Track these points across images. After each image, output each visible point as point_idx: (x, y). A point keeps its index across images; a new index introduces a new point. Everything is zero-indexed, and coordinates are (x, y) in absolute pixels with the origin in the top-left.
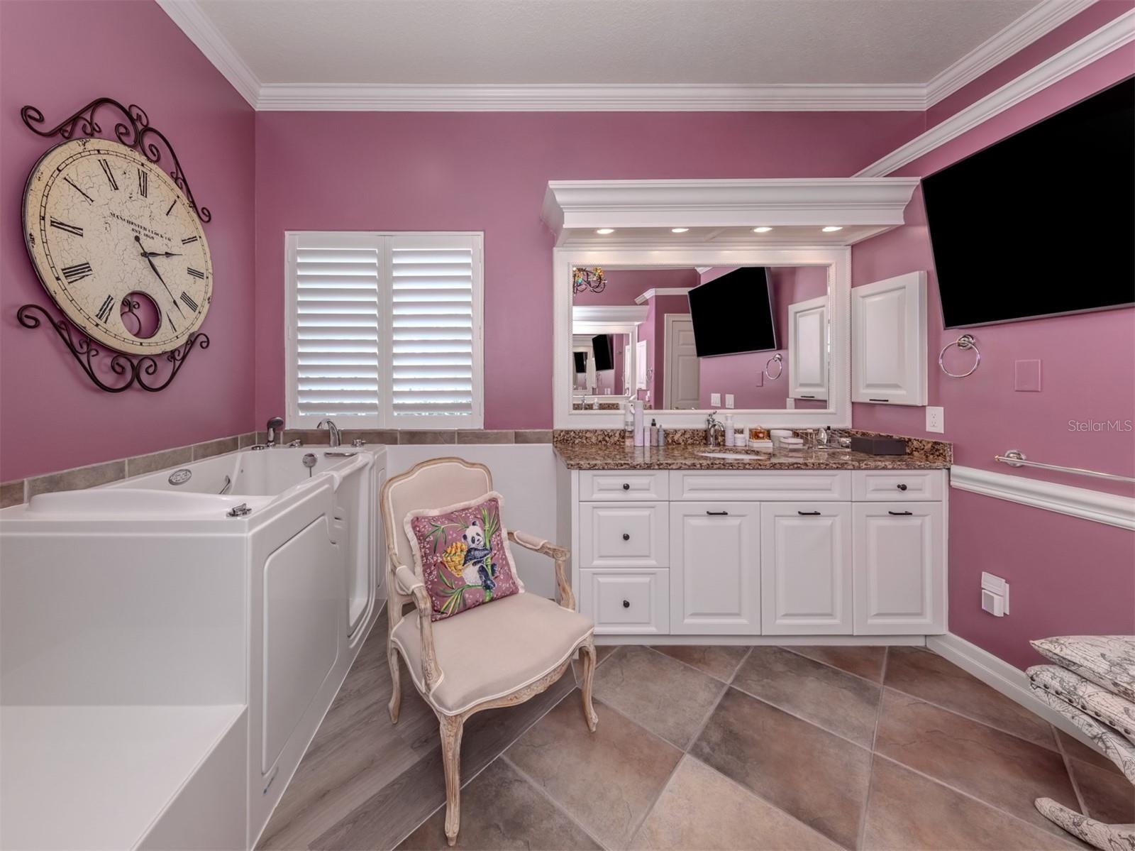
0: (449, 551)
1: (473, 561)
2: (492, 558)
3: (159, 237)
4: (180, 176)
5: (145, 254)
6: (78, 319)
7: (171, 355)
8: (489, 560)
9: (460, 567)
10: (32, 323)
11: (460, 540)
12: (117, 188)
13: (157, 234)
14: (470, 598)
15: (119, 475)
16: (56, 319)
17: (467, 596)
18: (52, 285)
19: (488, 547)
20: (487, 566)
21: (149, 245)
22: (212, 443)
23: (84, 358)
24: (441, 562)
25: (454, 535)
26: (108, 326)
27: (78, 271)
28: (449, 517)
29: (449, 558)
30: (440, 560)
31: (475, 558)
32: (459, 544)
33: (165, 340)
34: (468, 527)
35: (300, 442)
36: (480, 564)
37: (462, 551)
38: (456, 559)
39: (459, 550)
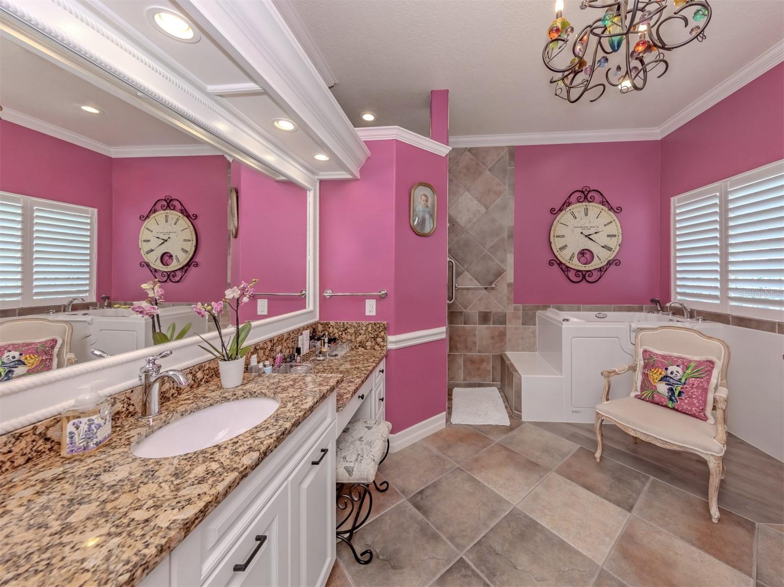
0: (652, 370)
1: (667, 383)
2: (682, 388)
3: (593, 228)
4: (604, 200)
5: (586, 236)
6: (563, 261)
7: (600, 270)
8: (680, 388)
9: (656, 381)
10: (552, 264)
11: (662, 369)
12: (576, 218)
13: (592, 227)
14: (657, 399)
15: (579, 310)
16: (558, 262)
17: (655, 396)
18: (556, 253)
19: (683, 381)
20: (676, 390)
21: (586, 232)
22: (624, 306)
23: (566, 273)
24: (647, 374)
25: (660, 365)
26: (573, 262)
27: (563, 248)
28: (664, 357)
29: (651, 374)
30: (646, 372)
31: (669, 382)
32: (660, 370)
33: (595, 264)
34: (672, 365)
35: (672, 313)
36: (671, 386)
37: (660, 374)
38: (655, 376)
39: (659, 373)
